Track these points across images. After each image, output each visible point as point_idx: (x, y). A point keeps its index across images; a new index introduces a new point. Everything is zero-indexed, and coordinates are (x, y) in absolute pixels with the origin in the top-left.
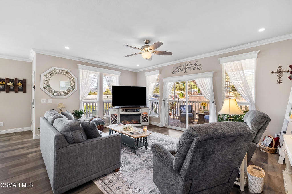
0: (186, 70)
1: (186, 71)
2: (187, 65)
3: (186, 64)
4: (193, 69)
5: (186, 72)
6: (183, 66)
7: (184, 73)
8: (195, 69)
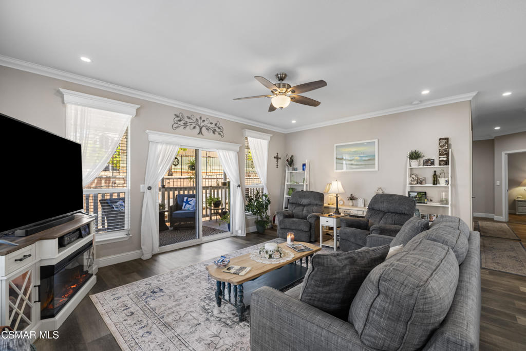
0: (201, 129)
1: (201, 131)
2: (204, 121)
3: (201, 118)
4: (212, 132)
5: (202, 134)
6: (195, 120)
7: (199, 134)
8: (216, 133)
